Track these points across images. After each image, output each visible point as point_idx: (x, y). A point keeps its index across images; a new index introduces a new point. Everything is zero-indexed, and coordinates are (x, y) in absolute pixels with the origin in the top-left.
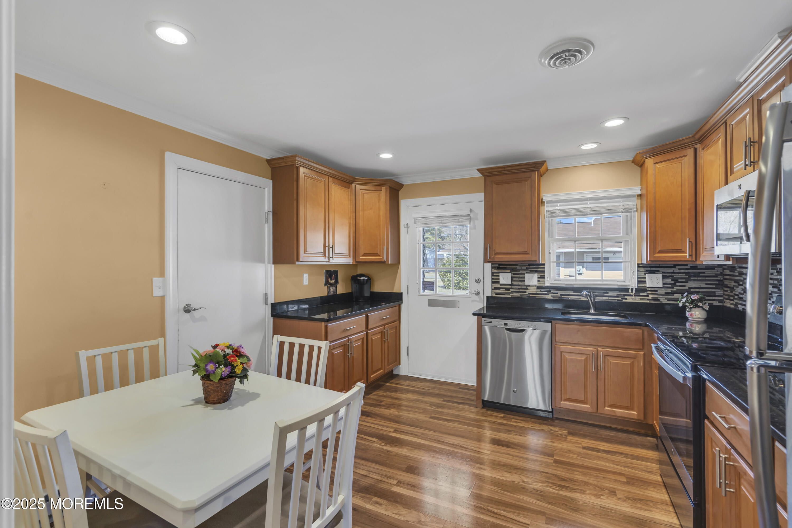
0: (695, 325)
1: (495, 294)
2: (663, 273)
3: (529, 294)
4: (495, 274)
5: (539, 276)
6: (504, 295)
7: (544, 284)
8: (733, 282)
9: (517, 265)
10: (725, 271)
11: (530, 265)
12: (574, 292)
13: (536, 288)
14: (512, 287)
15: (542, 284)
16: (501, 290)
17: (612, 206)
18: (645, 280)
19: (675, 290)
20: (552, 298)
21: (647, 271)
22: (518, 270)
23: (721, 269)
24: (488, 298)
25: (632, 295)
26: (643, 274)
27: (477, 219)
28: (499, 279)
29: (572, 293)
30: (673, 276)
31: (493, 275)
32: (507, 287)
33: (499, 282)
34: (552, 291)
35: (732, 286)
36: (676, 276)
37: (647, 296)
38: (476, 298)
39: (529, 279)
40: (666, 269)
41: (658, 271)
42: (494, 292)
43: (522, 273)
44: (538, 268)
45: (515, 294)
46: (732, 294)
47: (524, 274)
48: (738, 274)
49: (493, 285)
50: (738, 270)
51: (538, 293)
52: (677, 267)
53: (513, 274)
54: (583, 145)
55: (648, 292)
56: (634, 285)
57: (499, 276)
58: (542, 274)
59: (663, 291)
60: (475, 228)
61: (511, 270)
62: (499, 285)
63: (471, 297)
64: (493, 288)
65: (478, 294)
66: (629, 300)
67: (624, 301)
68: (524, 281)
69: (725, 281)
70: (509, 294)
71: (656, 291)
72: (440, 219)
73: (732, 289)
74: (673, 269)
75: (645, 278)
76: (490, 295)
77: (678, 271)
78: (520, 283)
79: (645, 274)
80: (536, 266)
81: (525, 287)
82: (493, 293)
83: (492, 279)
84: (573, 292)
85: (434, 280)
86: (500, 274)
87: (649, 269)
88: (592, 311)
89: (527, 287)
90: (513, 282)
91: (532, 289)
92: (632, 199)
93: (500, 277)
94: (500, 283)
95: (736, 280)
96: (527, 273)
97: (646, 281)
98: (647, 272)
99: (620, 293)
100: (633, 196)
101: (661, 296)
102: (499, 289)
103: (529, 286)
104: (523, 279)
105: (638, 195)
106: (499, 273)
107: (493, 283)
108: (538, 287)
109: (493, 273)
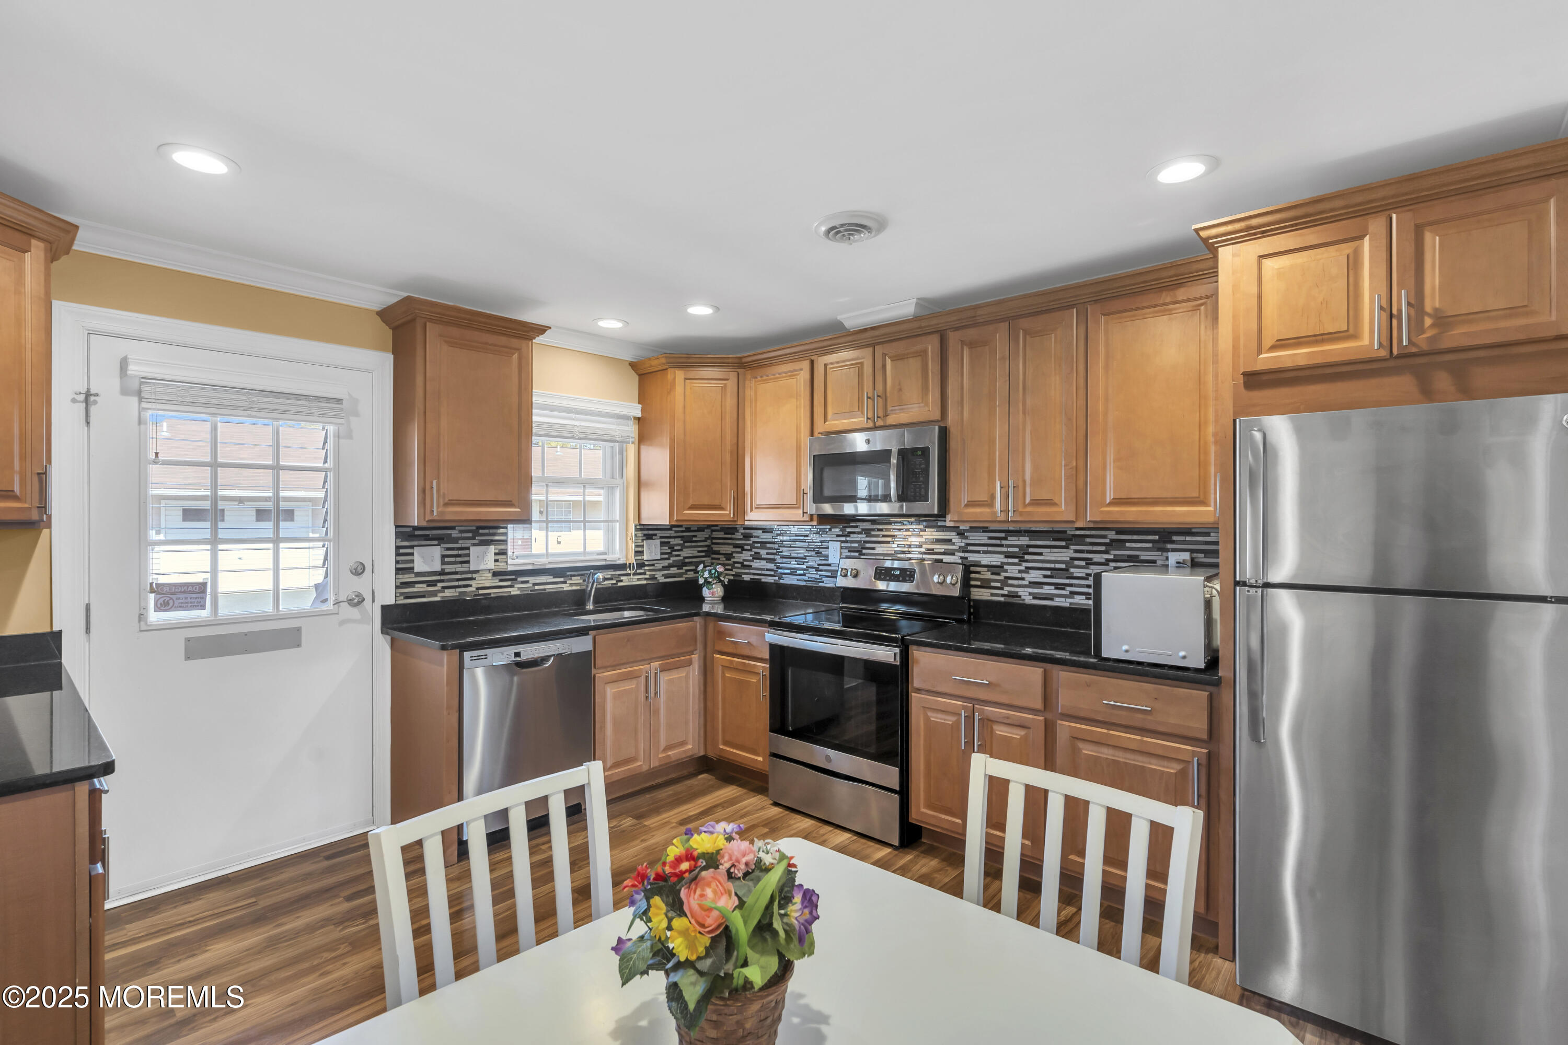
0: (716, 606)
1: (402, 598)
2: (661, 537)
3: (478, 589)
4: (402, 551)
5: (497, 551)
6: (424, 596)
7: (505, 567)
8: (732, 547)
9: (453, 528)
10: (714, 533)
11: (479, 528)
12: (554, 578)
13: (491, 575)
14: (443, 577)
15: (502, 567)
16: (417, 586)
17: (599, 428)
18: (642, 549)
19: (671, 562)
20: (518, 593)
21: (645, 535)
22: (456, 540)
23: (709, 530)
24: (384, 608)
25: (629, 575)
26: (640, 541)
27: (356, 414)
28: (412, 561)
29: (550, 579)
30: (669, 542)
31: (398, 554)
32: (434, 579)
33: (413, 568)
34: (520, 579)
35: (730, 552)
36: (673, 541)
37: (644, 574)
38: (354, 613)
39: (478, 557)
40: (663, 532)
41: (655, 535)
42: (401, 594)
43: (464, 546)
44: (494, 534)
45: (449, 593)
46: (730, 562)
47: (468, 548)
48: (742, 537)
49: (398, 576)
50: (743, 531)
51: (494, 585)
52: (674, 529)
53: (443, 550)
54: (601, 319)
55: (646, 568)
56: (632, 559)
57: (412, 554)
58: (502, 547)
59: (659, 565)
60: (349, 436)
61: (440, 540)
62: (413, 575)
63: (337, 614)
64: (399, 584)
65: (357, 601)
66: (626, 582)
67: (620, 584)
68: (468, 562)
69: (713, 546)
70: (434, 594)
71: (653, 565)
72: (244, 397)
73: (729, 556)
74: (670, 532)
75: (642, 546)
76: (390, 600)
77: (675, 535)
78: (458, 568)
79: (643, 540)
80: (492, 531)
81: (469, 576)
82: (398, 595)
83: (397, 562)
84: (551, 577)
85: (208, 576)
86: (416, 551)
87: (646, 532)
88: (590, 606)
89: (474, 576)
90: (444, 567)
91: (483, 578)
92: (625, 421)
93: (416, 557)
94: (416, 570)
95: (735, 544)
96: (474, 545)
97: (643, 552)
98: (644, 538)
99: (614, 573)
100: (627, 418)
101: (658, 572)
102: (412, 584)
103: (477, 572)
104: (466, 559)
105: (635, 418)
106: (412, 547)
107: (398, 571)
108: (495, 574)
109: (398, 548)
